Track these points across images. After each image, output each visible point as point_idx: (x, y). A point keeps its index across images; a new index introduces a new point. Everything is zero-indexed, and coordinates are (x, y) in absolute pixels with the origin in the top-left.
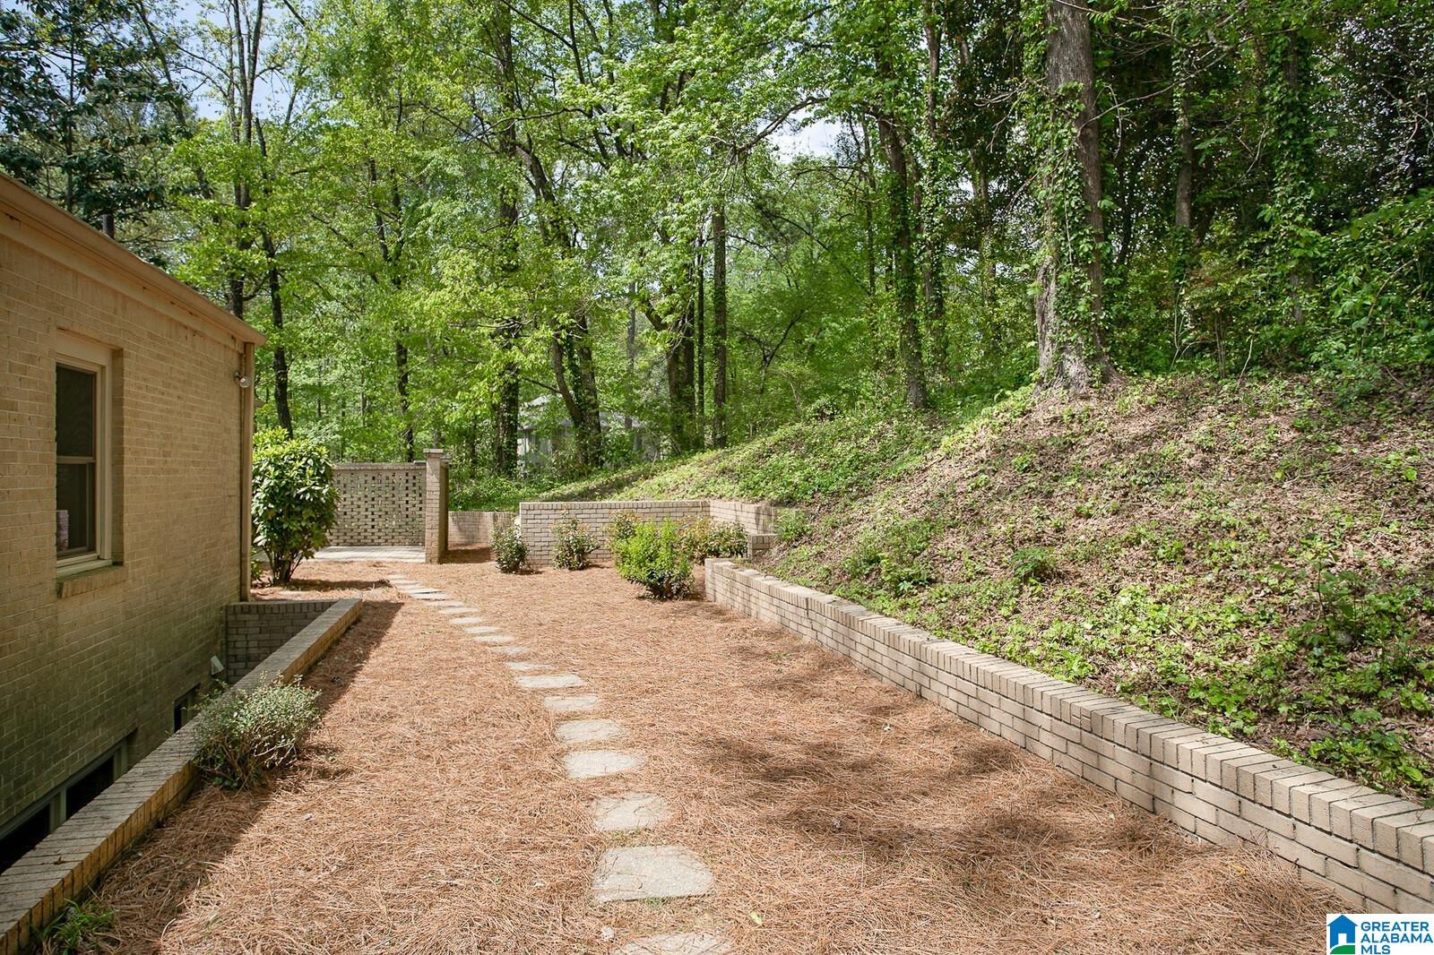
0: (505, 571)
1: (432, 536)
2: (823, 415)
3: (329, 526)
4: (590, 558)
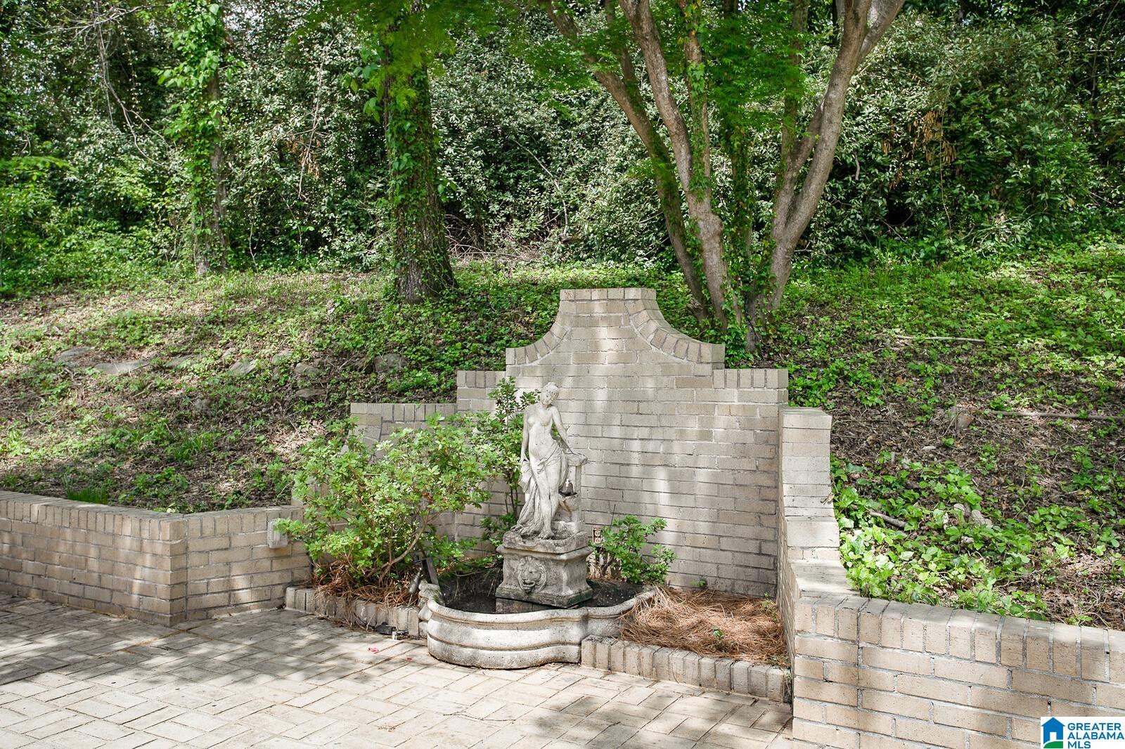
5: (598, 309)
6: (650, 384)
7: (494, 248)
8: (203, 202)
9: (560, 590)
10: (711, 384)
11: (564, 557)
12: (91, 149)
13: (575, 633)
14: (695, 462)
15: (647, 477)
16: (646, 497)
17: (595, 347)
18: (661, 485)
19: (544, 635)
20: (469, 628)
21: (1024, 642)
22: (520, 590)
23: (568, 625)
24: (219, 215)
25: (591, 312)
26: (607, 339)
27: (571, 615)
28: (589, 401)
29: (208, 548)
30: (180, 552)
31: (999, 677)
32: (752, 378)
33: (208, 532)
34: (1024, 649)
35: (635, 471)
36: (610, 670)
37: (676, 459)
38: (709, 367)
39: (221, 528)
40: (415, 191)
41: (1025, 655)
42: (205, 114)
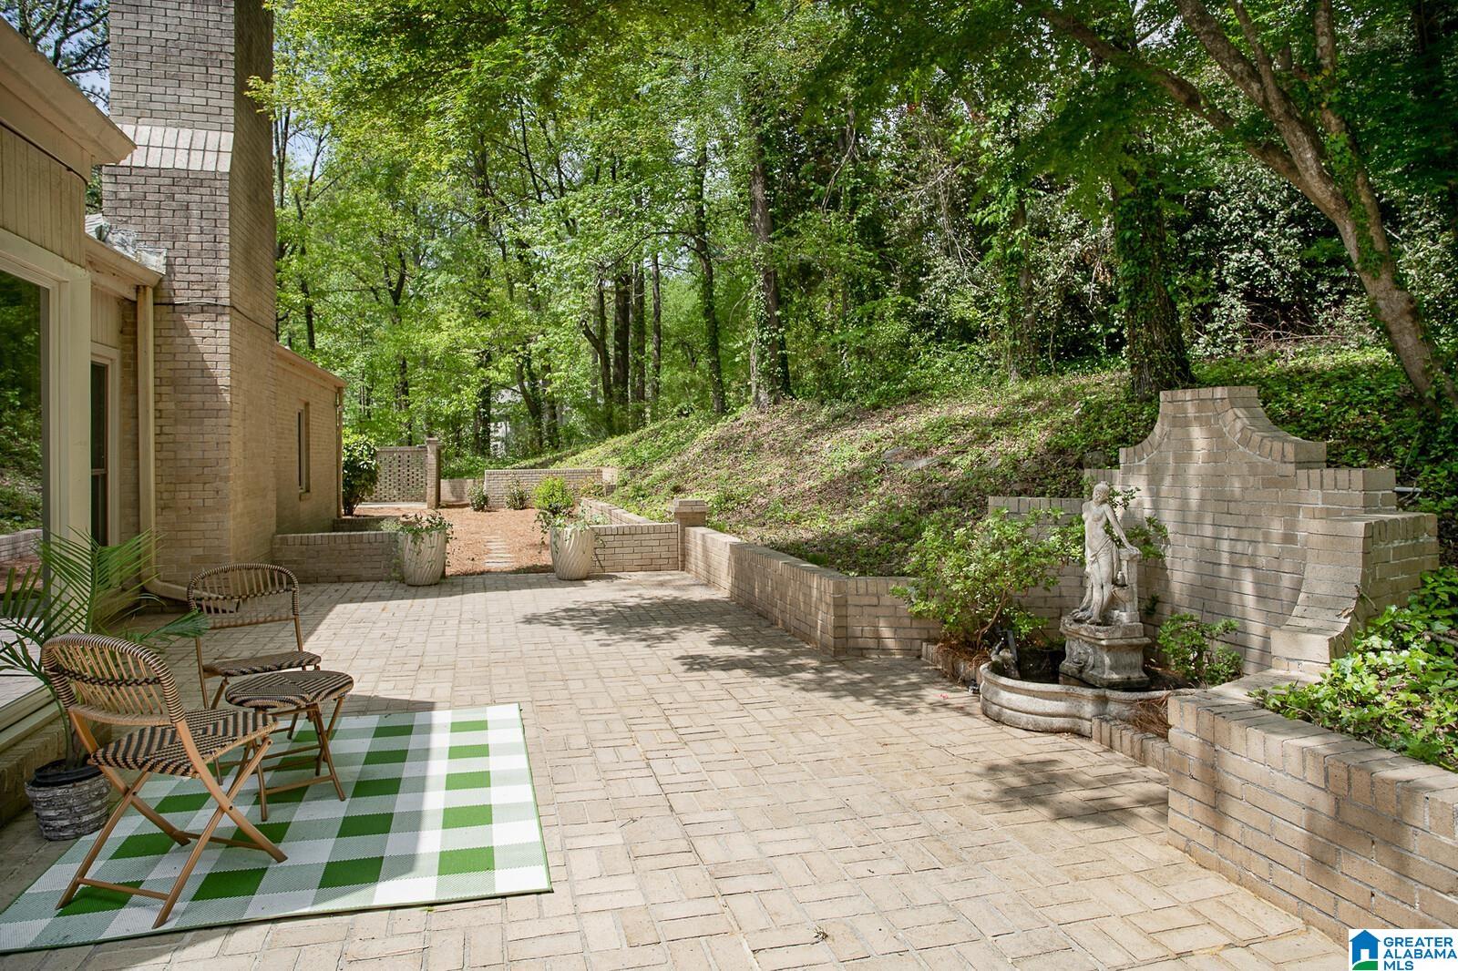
0: (476, 510)
1: (431, 492)
2: (682, 414)
3: (375, 483)
4: (526, 503)
5: (1191, 410)
6: (1237, 485)
7: (1320, 330)
8: (1014, 317)
9: (1104, 673)
10: (1294, 485)
11: (1104, 643)
12: (938, 283)
13: (1088, 709)
14: (1279, 566)
15: (1235, 578)
16: (1235, 598)
17: (1188, 445)
18: (1248, 587)
19: (1060, 706)
20: (998, 689)
21: (1349, 772)
22: (1074, 668)
23: (1085, 702)
24: (1027, 327)
25: (1185, 412)
26: (1199, 439)
27: (1084, 693)
28: (1185, 499)
29: (862, 603)
30: (840, 605)
31: (1324, 803)
32: (1336, 478)
33: (862, 591)
34: (1349, 779)
35: (1225, 570)
36: (1111, 748)
37: (1262, 562)
38: (1291, 467)
39: (872, 589)
40: (1143, 294)
41: (1350, 785)
42: (1013, 242)
